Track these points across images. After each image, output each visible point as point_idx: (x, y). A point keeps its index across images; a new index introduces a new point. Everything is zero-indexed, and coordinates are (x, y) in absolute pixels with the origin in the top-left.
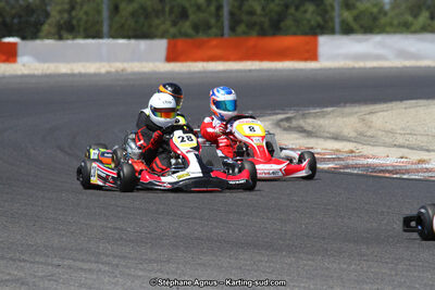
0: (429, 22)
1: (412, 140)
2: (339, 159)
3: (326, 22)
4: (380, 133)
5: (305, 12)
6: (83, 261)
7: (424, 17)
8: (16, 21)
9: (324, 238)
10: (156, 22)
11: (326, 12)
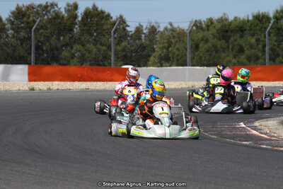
8: (134, 54)
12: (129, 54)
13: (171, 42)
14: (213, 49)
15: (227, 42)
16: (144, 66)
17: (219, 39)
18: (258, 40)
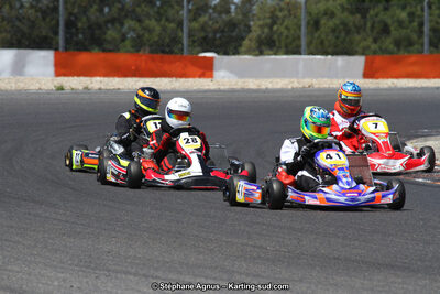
8: (218, 36)
12: (211, 35)
13: (277, 17)
14: (341, 27)
15: (364, 16)
16: (234, 54)
17: (352, 13)
18: (411, 15)
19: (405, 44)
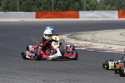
0: (111, 7)
1: (107, 41)
2: (86, 47)
3: (81, 7)
4: (98, 39)
5: (75, 4)
6: (13, 76)
7: (109, 6)
9: (83, 69)
10: (33, 7)
11: (81, 4)
14: (28, 4)
15: (34, 1)
19: (46, 9)
